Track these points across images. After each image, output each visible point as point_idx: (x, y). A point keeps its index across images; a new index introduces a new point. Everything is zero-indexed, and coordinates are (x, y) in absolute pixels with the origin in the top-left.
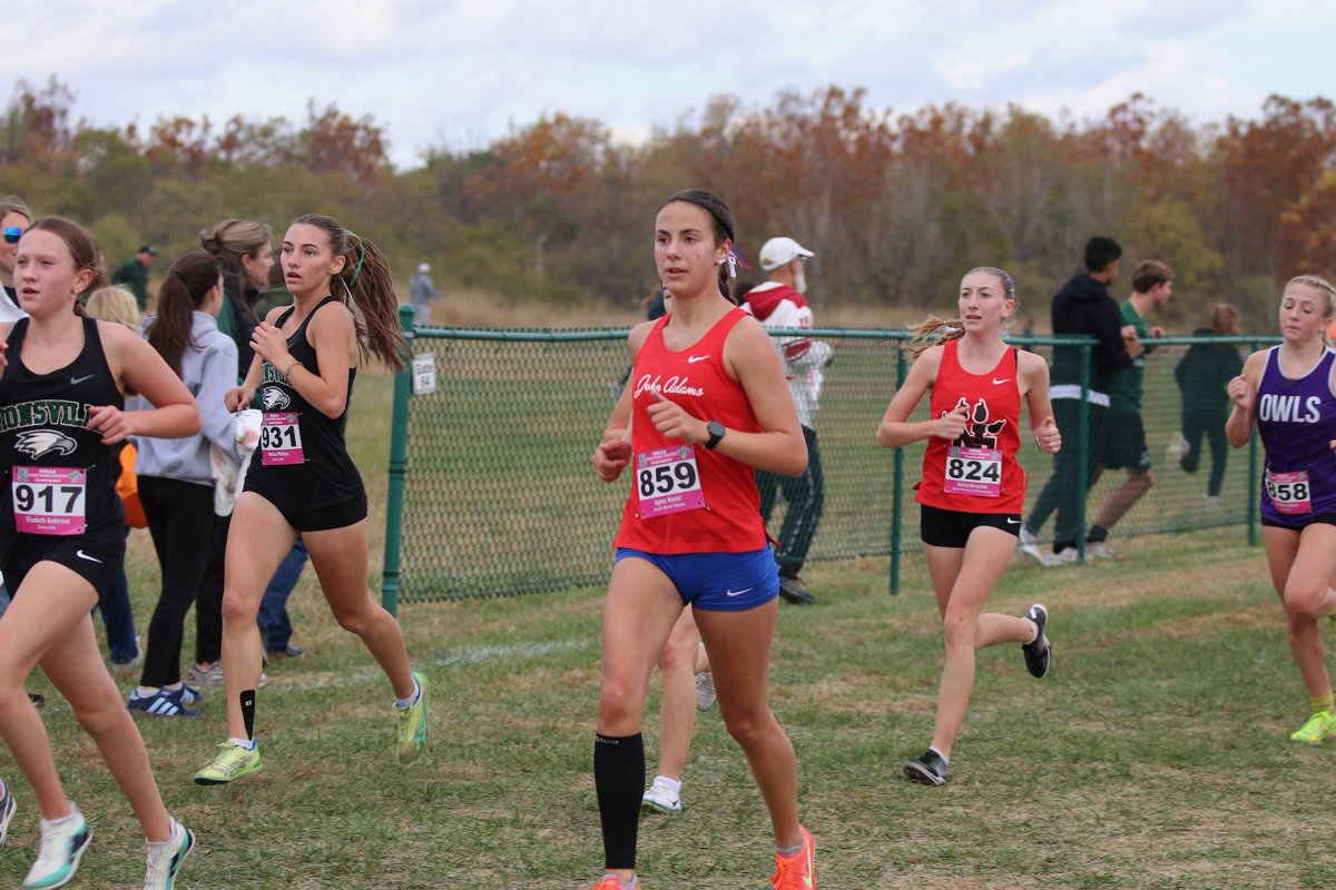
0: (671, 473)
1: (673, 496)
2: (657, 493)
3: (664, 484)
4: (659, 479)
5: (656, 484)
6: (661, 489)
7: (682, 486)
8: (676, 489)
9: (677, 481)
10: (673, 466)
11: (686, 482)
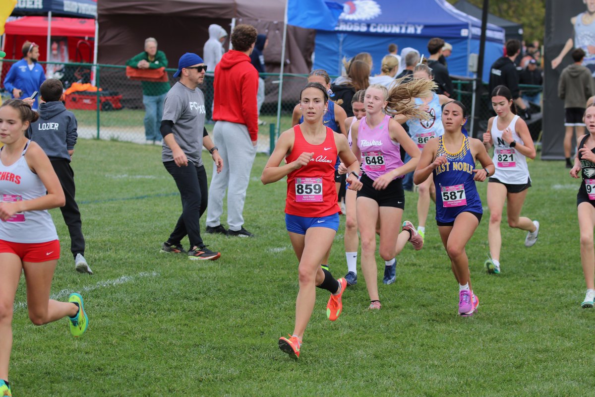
0: (312, 187)
1: (311, 196)
2: (304, 194)
3: (308, 191)
4: (306, 188)
5: (305, 190)
6: (306, 192)
7: (315, 192)
8: (313, 193)
9: (314, 190)
10: (313, 185)
11: (317, 191)
